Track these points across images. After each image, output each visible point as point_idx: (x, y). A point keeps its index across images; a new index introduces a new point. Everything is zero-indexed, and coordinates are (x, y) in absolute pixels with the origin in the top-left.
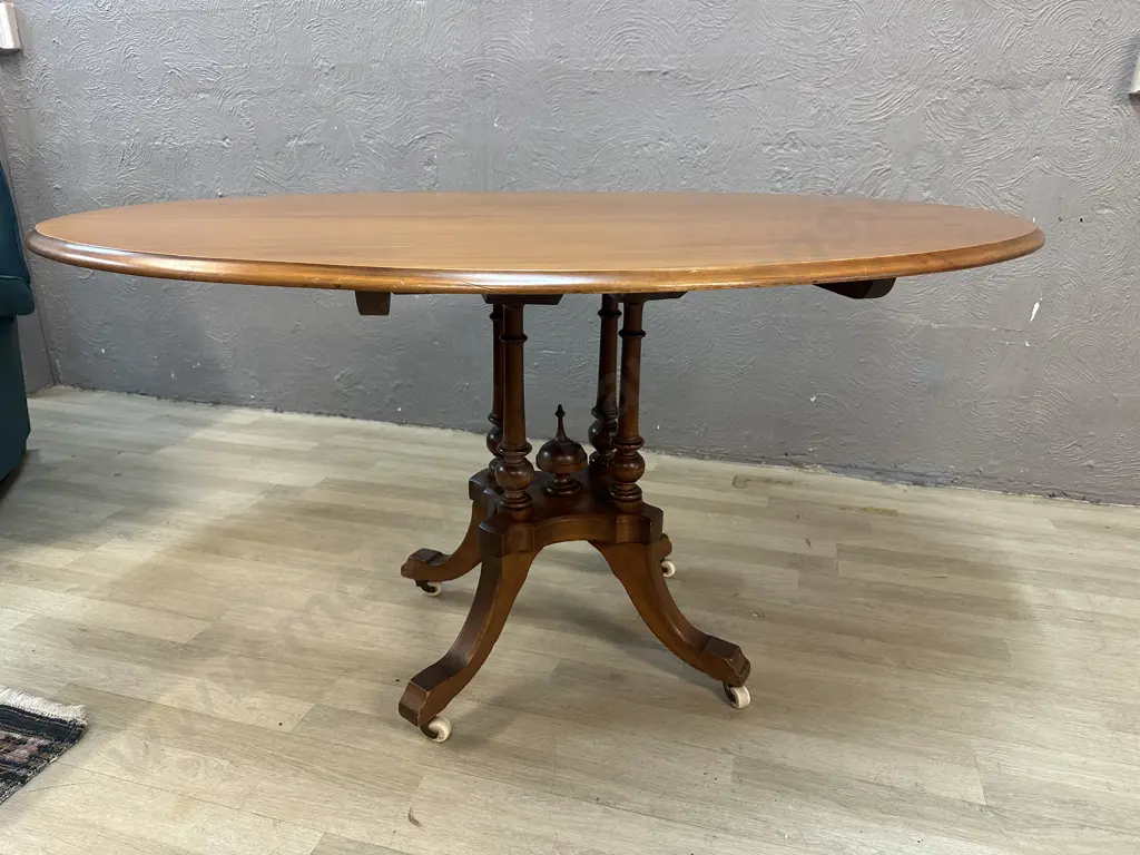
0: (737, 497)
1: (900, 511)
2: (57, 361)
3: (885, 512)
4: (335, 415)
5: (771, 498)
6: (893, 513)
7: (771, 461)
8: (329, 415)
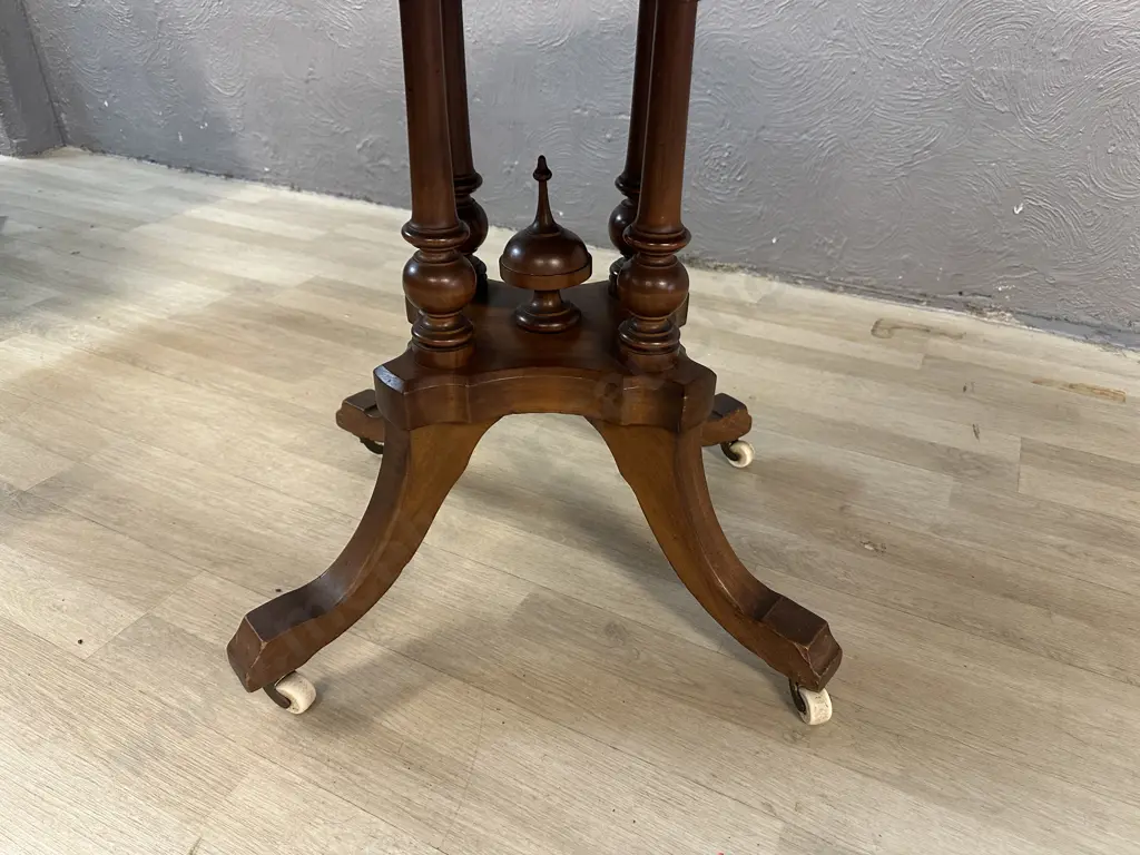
0: (875, 351)
1: (1129, 394)
2: (63, 115)
3: (1104, 393)
4: (358, 199)
5: (927, 357)
6: (1118, 397)
7: (934, 301)
8: (351, 197)
